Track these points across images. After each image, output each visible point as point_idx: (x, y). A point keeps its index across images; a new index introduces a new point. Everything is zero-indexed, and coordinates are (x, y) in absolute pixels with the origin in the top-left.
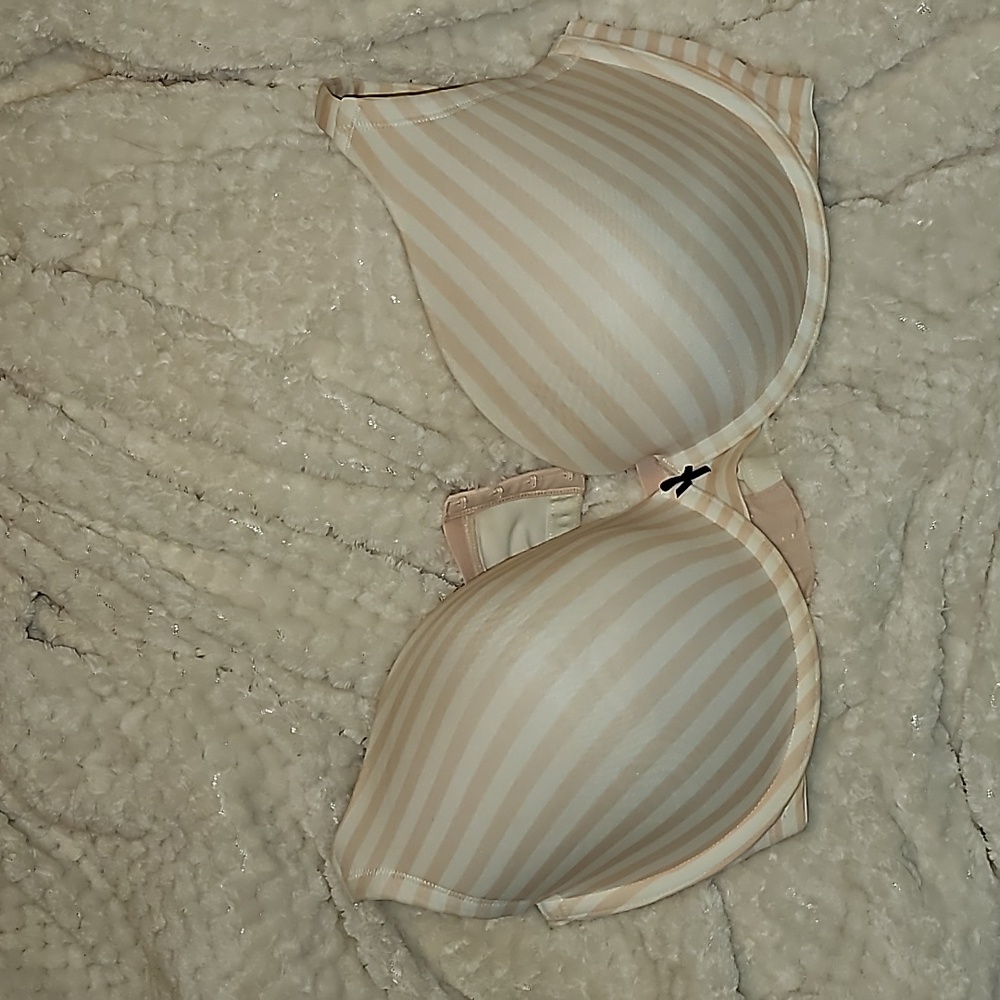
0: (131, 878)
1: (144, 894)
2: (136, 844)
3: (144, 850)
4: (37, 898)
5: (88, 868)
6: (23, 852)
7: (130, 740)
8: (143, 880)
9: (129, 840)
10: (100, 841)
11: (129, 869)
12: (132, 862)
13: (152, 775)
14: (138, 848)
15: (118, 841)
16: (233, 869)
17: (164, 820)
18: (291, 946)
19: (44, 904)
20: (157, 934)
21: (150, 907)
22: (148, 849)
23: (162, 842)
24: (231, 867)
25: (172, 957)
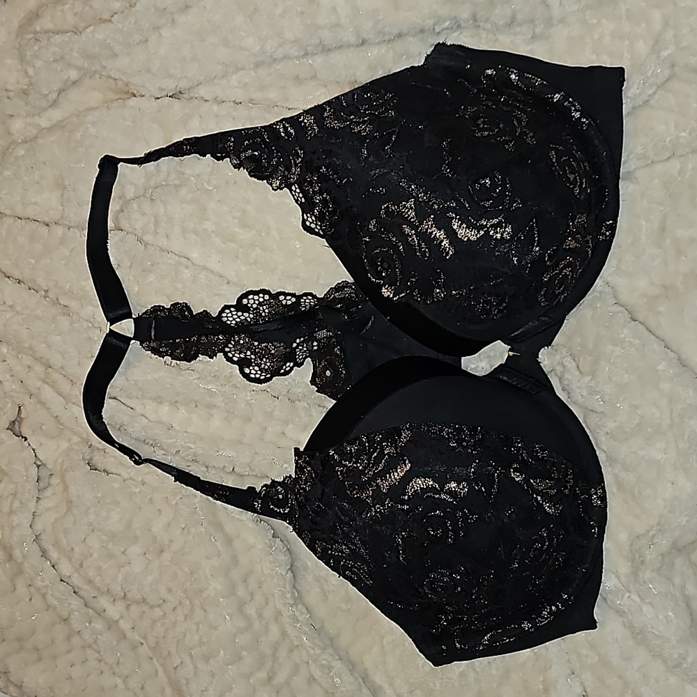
0: (154, 634)
1: (164, 644)
2: (157, 609)
3: (162, 614)
4: (92, 642)
5: (125, 625)
6: (83, 611)
7: (158, 537)
8: (162, 634)
9: (152, 607)
10: (132, 608)
11: (152, 627)
12: (154, 622)
13: (171, 561)
14: (158, 612)
15: (145, 608)
16: (220, 625)
17: (177, 591)
18: (262, 675)
19: (96, 647)
20: (176, 668)
21: (169, 652)
22: (165, 613)
23: (175, 608)
24: (218, 624)
25: (187, 683)
